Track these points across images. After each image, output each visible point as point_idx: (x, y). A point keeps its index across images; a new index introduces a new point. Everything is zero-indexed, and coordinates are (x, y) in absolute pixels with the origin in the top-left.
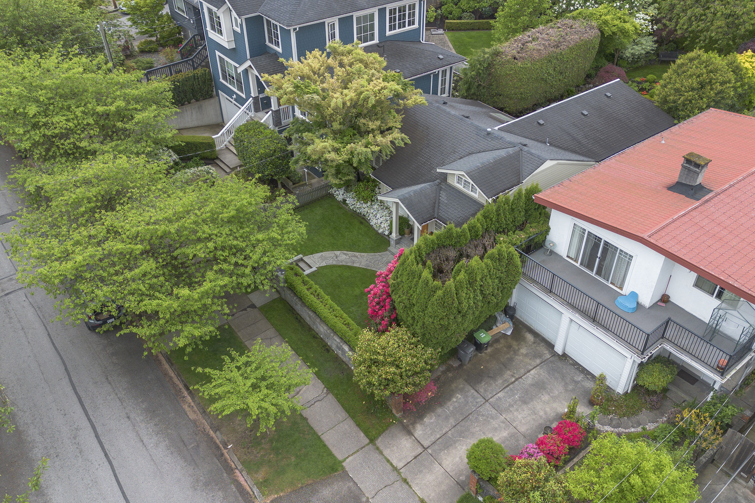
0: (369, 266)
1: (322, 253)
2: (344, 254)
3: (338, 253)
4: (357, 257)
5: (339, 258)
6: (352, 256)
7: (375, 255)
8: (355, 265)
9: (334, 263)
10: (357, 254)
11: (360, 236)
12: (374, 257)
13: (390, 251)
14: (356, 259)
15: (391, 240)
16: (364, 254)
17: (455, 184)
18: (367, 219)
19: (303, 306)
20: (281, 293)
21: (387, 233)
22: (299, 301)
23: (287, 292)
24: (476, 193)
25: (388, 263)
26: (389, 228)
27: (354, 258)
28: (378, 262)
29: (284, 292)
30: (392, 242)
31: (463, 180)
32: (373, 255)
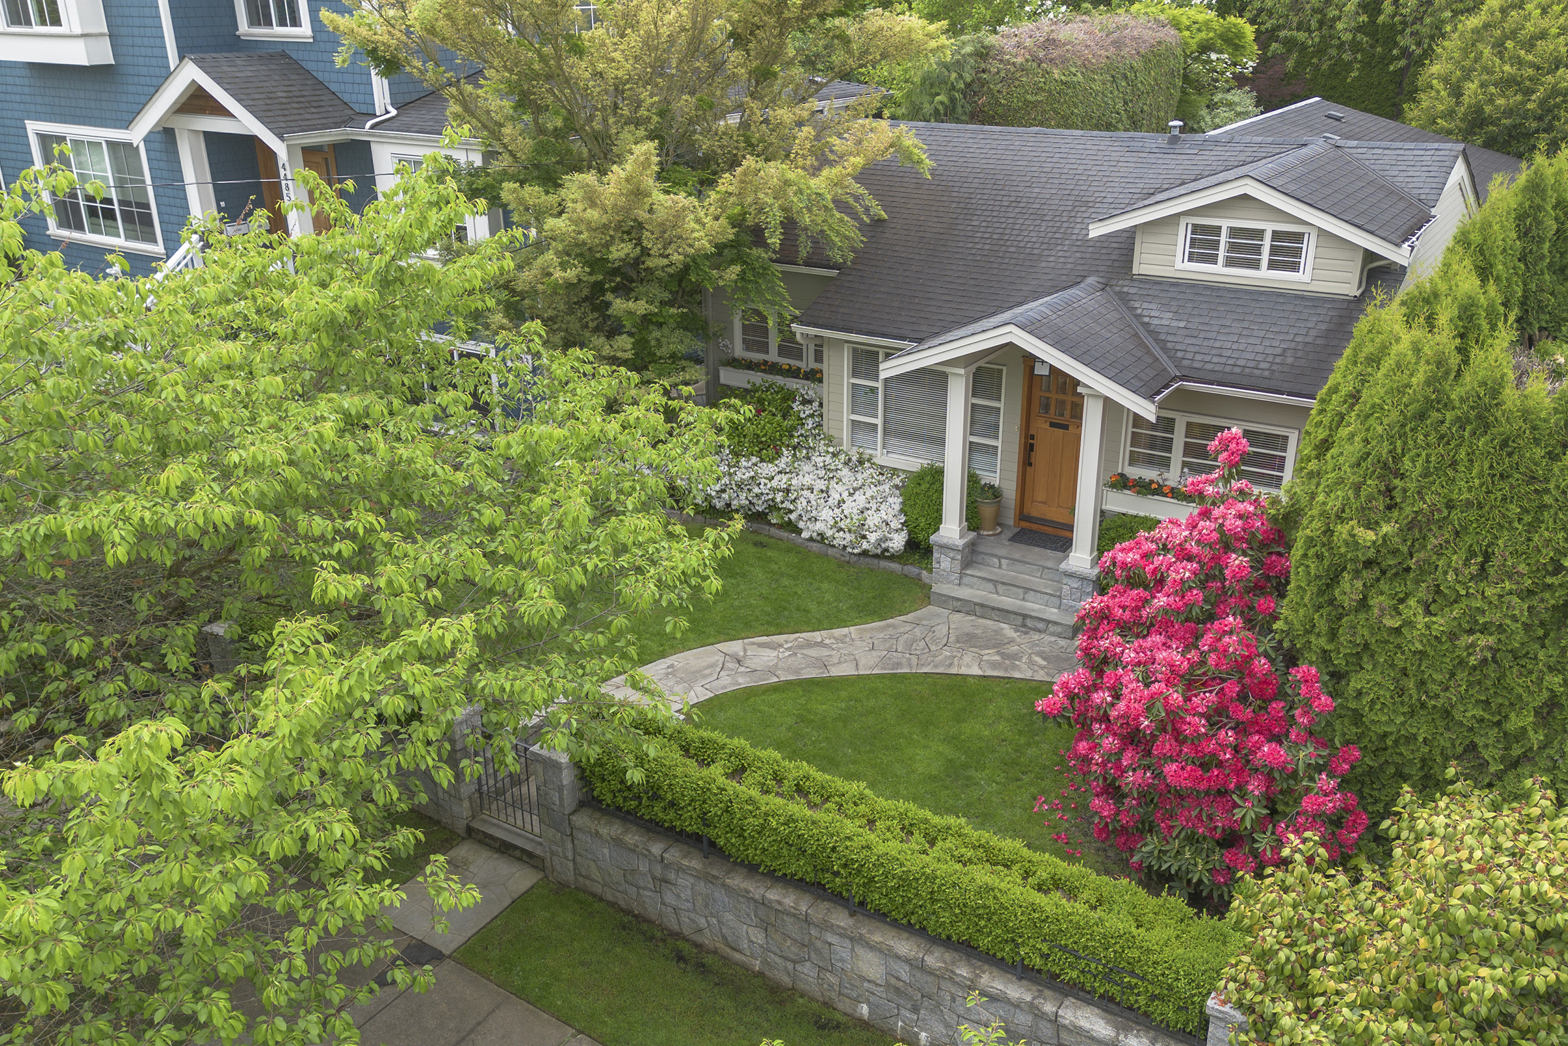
0: (899, 665)
1: (668, 661)
2: (760, 645)
3: (735, 647)
4: (821, 644)
5: (754, 663)
6: (801, 647)
7: (888, 626)
8: (835, 672)
9: (744, 682)
10: (817, 636)
11: (785, 581)
12: (891, 631)
13: (945, 601)
14: (825, 652)
15: (936, 555)
16: (845, 631)
17: (1179, 265)
18: (780, 526)
19: (715, 873)
20: (552, 853)
21: (898, 542)
22: (685, 856)
23: (597, 832)
24: (1294, 267)
25: (969, 640)
26: (903, 519)
27: (814, 652)
28: (922, 644)
29: (570, 846)
30: (944, 563)
31: (1224, 232)
32: (883, 628)
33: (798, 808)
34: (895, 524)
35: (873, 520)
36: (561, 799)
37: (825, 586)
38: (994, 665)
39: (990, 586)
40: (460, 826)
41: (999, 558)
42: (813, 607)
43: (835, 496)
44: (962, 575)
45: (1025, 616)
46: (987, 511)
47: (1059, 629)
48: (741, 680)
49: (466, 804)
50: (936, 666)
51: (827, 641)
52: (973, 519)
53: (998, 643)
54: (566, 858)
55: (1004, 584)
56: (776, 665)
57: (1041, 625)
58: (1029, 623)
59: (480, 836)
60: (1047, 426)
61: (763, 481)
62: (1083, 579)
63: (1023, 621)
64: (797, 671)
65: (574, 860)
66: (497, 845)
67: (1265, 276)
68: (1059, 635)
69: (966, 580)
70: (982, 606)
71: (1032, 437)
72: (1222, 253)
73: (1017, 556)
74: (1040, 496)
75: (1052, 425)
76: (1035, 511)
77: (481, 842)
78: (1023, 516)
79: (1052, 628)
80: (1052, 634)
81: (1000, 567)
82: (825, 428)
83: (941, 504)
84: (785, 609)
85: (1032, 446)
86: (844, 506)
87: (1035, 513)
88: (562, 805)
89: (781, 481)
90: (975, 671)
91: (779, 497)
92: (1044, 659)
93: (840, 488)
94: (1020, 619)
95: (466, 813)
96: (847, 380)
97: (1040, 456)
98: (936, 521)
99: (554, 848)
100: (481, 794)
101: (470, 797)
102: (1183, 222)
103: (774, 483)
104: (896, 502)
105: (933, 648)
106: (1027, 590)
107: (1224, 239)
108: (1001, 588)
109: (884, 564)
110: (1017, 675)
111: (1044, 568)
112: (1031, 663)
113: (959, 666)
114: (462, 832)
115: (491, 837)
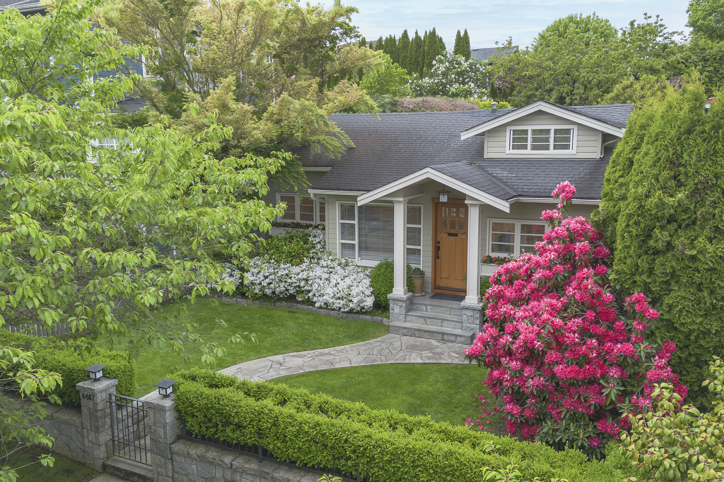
0: (375, 360)
1: (238, 366)
2: (293, 356)
3: (279, 358)
4: (329, 354)
5: (290, 365)
6: (318, 356)
7: (367, 344)
8: (338, 366)
9: (283, 373)
10: (326, 350)
11: (307, 327)
12: (369, 346)
13: (397, 330)
14: (332, 357)
15: (391, 305)
16: (343, 347)
17: (508, 151)
18: (303, 302)
19: (266, 470)
20: (159, 474)
21: (369, 302)
22: (246, 462)
23: (188, 453)
24: (567, 147)
25: (413, 348)
26: (372, 289)
27: (325, 358)
28: (387, 351)
29: (170, 467)
30: (396, 309)
31: (530, 133)
32: (364, 345)
33: (322, 418)
34: (368, 292)
35: (355, 291)
36: (165, 433)
37: (330, 328)
38: (429, 358)
39: (422, 320)
40: (99, 463)
41: (426, 305)
42: (323, 337)
43: (334, 282)
44: (406, 316)
45: (443, 334)
46: (417, 282)
47: (463, 339)
48: (282, 372)
49: (103, 448)
50: (396, 360)
51: (332, 352)
52: (410, 286)
53: (430, 348)
54: (167, 476)
55: (430, 318)
56: (303, 365)
57: (452, 338)
58: (446, 337)
59: (112, 470)
60: (446, 235)
61: (293, 276)
62: (474, 310)
63: (443, 337)
64: (316, 367)
65: (173, 478)
66: (122, 475)
67: (552, 153)
68: (463, 343)
69: (409, 318)
70: (419, 330)
71: (439, 243)
72: (529, 143)
73: (436, 304)
74: (445, 275)
75: (450, 234)
76: (442, 283)
77: (112, 474)
78: (436, 287)
79: (459, 339)
80: (459, 343)
81: (427, 311)
82: (327, 249)
83: (393, 278)
84: (307, 339)
85: (439, 247)
86: (339, 286)
87: (442, 285)
88: (165, 437)
89: (304, 275)
90: (419, 361)
91: (302, 284)
92: (457, 354)
93: (336, 277)
94: (441, 335)
95: (103, 455)
96: (338, 221)
97: (443, 253)
98: (390, 287)
99: (159, 470)
100: (113, 441)
101: (106, 444)
102: (508, 129)
103: (300, 276)
104: (367, 281)
105: (393, 352)
106: (443, 320)
107: (530, 136)
108: (428, 321)
109: (362, 316)
110: (443, 362)
111: (451, 308)
112: (450, 356)
113: (410, 359)
114: (99, 469)
115: (119, 470)
